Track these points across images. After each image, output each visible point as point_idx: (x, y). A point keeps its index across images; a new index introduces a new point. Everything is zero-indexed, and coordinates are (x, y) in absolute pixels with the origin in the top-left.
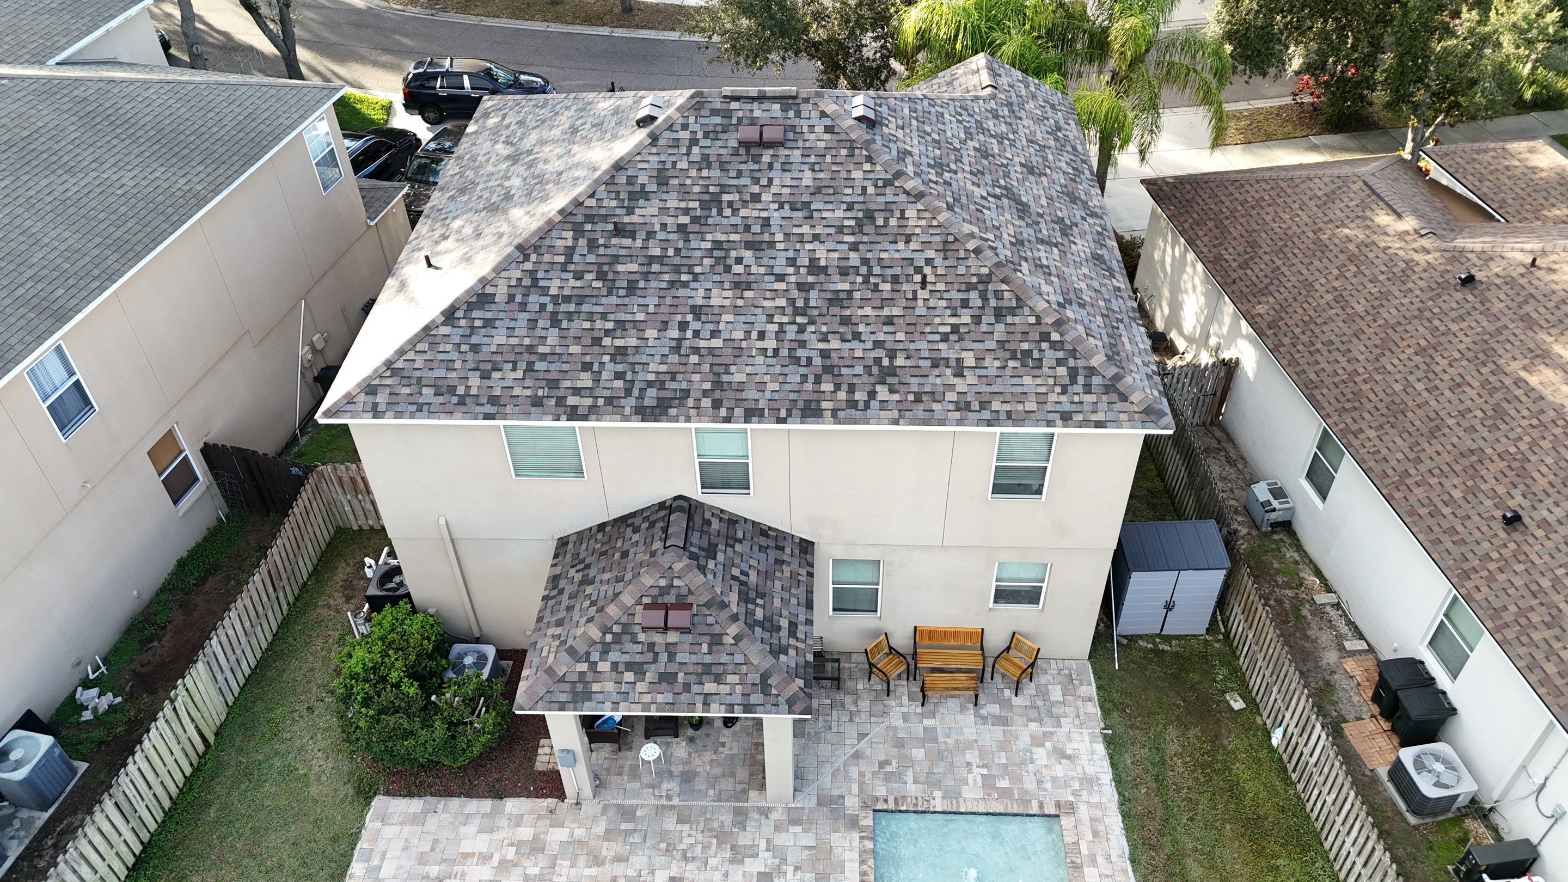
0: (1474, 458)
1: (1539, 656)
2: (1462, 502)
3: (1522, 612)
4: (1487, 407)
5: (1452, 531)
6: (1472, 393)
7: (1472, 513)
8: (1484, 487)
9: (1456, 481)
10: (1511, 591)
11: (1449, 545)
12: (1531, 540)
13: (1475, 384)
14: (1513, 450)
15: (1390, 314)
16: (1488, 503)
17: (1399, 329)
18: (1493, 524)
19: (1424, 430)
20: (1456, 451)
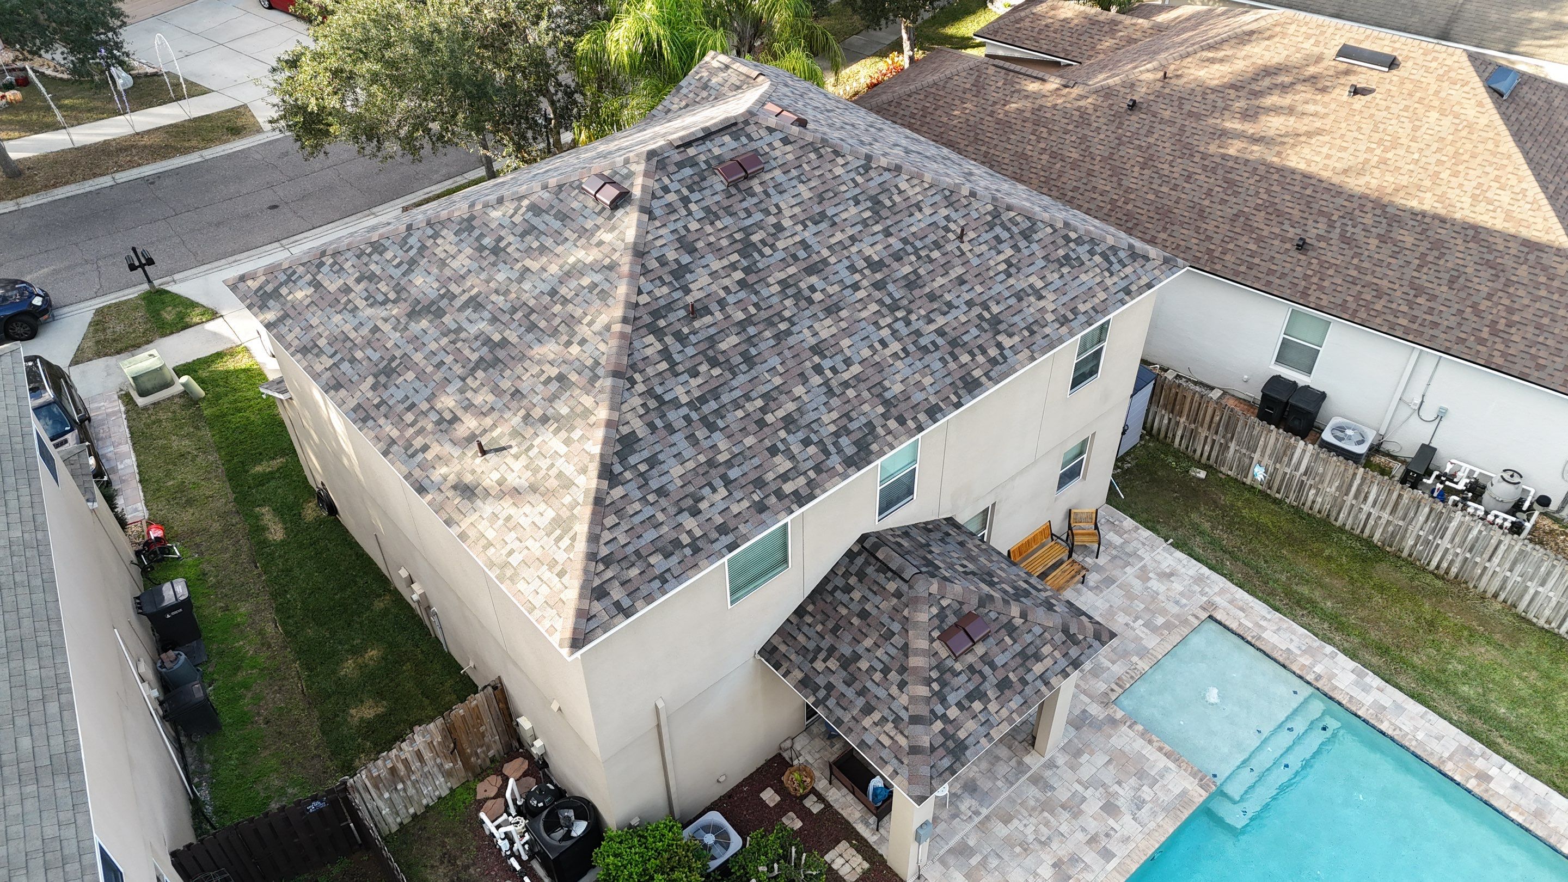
0: (1242, 219)
1: (1391, 318)
2: (1260, 250)
3: (1358, 297)
4: (1219, 183)
5: (1271, 272)
6: (1202, 177)
7: (1273, 254)
8: (1265, 233)
9: (1245, 239)
10: (1339, 289)
11: (1278, 281)
12: (1322, 252)
13: (1199, 171)
14: (1260, 202)
15: (1099, 150)
16: (1276, 242)
17: (1115, 157)
18: (1291, 254)
19: (1196, 217)
20: (1227, 221)
